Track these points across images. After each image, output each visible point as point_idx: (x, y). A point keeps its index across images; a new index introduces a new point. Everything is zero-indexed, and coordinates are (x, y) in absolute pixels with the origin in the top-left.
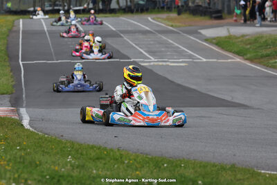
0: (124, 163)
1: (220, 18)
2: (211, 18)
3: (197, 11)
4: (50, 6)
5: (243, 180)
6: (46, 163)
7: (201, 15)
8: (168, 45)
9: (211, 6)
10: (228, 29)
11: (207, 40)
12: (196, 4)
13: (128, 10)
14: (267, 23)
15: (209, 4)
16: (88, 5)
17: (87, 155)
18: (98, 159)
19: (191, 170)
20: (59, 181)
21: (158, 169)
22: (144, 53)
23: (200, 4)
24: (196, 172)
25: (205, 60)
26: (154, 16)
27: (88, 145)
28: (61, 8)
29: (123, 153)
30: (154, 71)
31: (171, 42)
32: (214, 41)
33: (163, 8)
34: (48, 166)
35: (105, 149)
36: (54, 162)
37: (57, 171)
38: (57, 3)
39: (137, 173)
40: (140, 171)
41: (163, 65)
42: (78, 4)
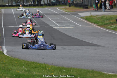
0: (47, 69)
1: (87, 8)
2: (83, 8)
3: (77, 5)
4: (15, 3)
5: (97, 76)
6: (14, 69)
7: (79, 7)
8: (65, 20)
9: (83, 3)
10: (90, 13)
11: (81, 17)
12: (77, 2)
13: (48, 5)
14: (107, 10)
15: (82, 2)
16: (31, 3)
17: (31, 66)
18: (36, 68)
19: (75, 72)
20: (19, 77)
21: (61, 72)
22: (55, 23)
23: (79, 2)
24: (77, 73)
25: (81, 26)
26: (59, 7)
27: (32, 62)
28: (20, 4)
29: (46, 65)
30: (59, 30)
31: (66, 18)
32: (85, 18)
33: (63, 4)
34: (15, 71)
35: (39, 63)
36: (17, 69)
37: (18, 73)
38: (18, 2)
39: (52, 73)
40: (53, 73)
41: (63, 28)
42: (27, 2)
